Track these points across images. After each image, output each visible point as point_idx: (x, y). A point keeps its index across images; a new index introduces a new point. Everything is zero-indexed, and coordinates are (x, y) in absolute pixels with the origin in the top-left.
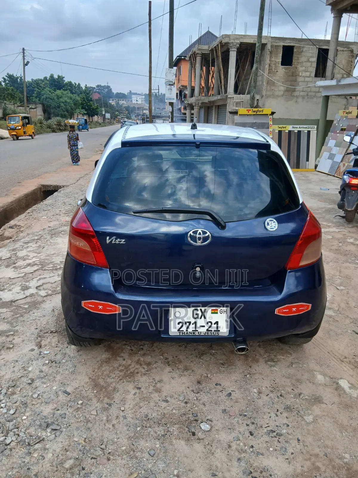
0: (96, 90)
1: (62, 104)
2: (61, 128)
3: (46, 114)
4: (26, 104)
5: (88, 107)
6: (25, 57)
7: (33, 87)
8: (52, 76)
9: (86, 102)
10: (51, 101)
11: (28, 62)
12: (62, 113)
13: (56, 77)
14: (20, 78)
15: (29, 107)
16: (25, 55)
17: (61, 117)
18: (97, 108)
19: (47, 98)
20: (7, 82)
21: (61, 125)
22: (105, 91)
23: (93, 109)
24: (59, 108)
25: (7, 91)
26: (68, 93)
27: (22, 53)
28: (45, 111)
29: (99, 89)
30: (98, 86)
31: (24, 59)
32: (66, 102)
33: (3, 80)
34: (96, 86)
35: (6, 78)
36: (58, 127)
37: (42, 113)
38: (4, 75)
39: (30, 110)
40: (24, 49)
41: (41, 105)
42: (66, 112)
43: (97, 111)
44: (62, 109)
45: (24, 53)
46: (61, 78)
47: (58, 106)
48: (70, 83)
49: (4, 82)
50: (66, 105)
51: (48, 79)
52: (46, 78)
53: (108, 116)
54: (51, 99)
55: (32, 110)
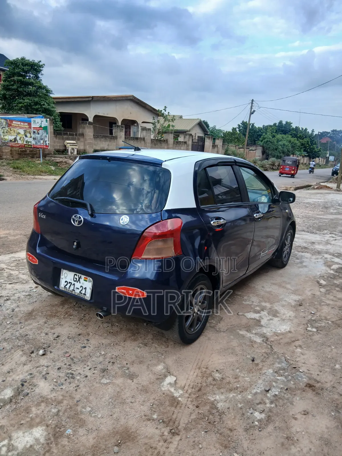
0: (331, 134)
1: (280, 147)
2: (274, 168)
3: (265, 155)
4: (245, 146)
5: (310, 149)
6: (253, 107)
7: (261, 133)
8: (281, 122)
9: (309, 145)
10: (271, 144)
11: (254, 111)
12: (278, 154)
13: (284, 123)
14: (252, 125)
15: (249, 149)
16: (253, 105)
17: (276, 158)
18: (320, 151)
19: (267, 141)
20: (241, 128)
21: (275, 165)
22: (339, 135)
23: (315, 152)
24: (277, 150)
25: (234, 135)
26: (288, 137)
27: (251, 104)
28: (263, 153)
29: (334, 134)
30: (333, 131)
31: (251, 108)
32: (284, 145)
33: (238, 126)
34: (331, 131)
35: (241, 125)
36: (271, 167)
37: (261, 155)
38: (240, 122)
39: (250, 151)
40: (253, 101)
41: (261, 148)
42: (282, 154)
43: (319, 154)
44: (279, 151)
45: (252, 103)
46: (288, 124)
47: (276, 148)
48: (297, 128)
49: (238, 128)
50: (283, 148)
51: (277, 125)
52: (275, 124)
53: (332, 158)
54: (271, 143)
55: (252, 151)
